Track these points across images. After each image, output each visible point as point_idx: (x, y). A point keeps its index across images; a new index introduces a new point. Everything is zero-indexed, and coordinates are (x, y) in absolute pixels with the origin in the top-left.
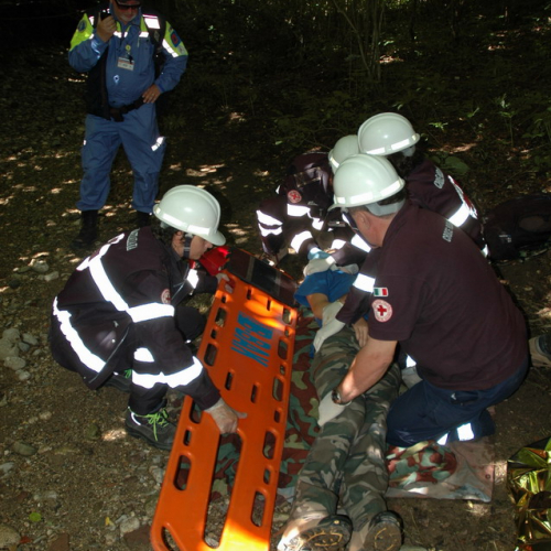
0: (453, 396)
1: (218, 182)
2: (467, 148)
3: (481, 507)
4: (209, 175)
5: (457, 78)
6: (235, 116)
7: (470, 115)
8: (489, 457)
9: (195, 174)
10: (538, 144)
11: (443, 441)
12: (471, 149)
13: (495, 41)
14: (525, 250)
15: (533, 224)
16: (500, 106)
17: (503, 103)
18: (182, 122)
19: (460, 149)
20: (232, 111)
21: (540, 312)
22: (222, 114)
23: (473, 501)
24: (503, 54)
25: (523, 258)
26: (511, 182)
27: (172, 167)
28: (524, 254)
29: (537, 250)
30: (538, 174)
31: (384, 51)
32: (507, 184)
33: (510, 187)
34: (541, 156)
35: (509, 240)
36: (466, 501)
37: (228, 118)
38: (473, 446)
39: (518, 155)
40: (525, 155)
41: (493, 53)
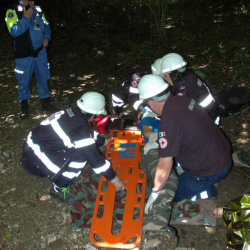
0: (198, 179)
1: (92, 83)
2: (205, 66)
3: (212, 229)
4: (88, 79)
5: (200, 35)
6: (99, 52)
7: (206, 52)
8: (215, 206)
9: (81, 79)
10: (237, 64)
11: (194, 199)
12: (207, 67)
13: (217, 18)
14: (231, 112)
16: (219, 47)
17: (221, 46)
18: (75, 55)
19: (201, 67)
20: (98, 50)
21: (238, 140)
22: (94, 51)
23: (208, 226)
24: (221, 24)
25: (230, 116)
26: (224, 82)
27: (71, 76)
28: (230, 114)
29: (236, 112)
30: (236, 78)
31: (167, 23)
32: (223, 83)
33: (224, 84)
34: (238, 70)
35: (224, 108)
36: (205, 226)
37: (96, 53)
38: (208, 201)
39: (228, 69)
40: (231, 69)
41: (217, 23)
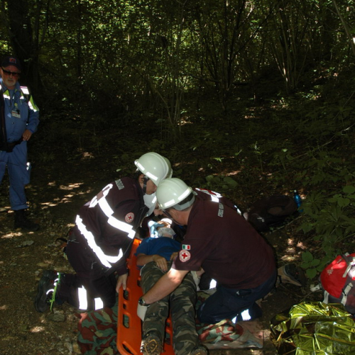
0: (238, 293)
1: (81, 193)
2: (235, 173)
3: (258, 351)
4: (74, 189)
5: (227, 134)
6: (86, 154)
7: (237, 154)
8: (260, 327)
9: (65, 188)
10: (277, 170)
12: (238, 174)
13: (248, 113)
14: (272, 226)
15: (276, 211)
16: (254, 149)
17: (256, 147)
18: (52, 157)
19: (231, 174)
20: (85, 152)
21: (283, 258)
22: (78, 153)
23: (254, 349)
24: (254, 120)
25: (271, 231)
26: (262, 191)
27: (50, 184)
28: (272, 229)
29: (279, 226)
30: (278, 187)
32: (260, 192)
33: (262, 194)
34: (279, 176)
35: (263, 221)
36: (249, 349)
37: (82, 156)
38: (251, 323)
39: (266, 176)
40: (270, 176)
41: (248, 120)
